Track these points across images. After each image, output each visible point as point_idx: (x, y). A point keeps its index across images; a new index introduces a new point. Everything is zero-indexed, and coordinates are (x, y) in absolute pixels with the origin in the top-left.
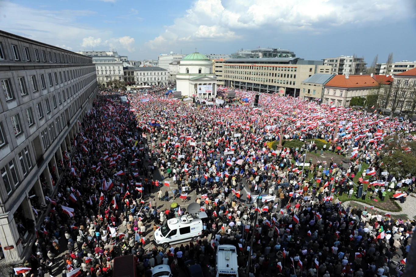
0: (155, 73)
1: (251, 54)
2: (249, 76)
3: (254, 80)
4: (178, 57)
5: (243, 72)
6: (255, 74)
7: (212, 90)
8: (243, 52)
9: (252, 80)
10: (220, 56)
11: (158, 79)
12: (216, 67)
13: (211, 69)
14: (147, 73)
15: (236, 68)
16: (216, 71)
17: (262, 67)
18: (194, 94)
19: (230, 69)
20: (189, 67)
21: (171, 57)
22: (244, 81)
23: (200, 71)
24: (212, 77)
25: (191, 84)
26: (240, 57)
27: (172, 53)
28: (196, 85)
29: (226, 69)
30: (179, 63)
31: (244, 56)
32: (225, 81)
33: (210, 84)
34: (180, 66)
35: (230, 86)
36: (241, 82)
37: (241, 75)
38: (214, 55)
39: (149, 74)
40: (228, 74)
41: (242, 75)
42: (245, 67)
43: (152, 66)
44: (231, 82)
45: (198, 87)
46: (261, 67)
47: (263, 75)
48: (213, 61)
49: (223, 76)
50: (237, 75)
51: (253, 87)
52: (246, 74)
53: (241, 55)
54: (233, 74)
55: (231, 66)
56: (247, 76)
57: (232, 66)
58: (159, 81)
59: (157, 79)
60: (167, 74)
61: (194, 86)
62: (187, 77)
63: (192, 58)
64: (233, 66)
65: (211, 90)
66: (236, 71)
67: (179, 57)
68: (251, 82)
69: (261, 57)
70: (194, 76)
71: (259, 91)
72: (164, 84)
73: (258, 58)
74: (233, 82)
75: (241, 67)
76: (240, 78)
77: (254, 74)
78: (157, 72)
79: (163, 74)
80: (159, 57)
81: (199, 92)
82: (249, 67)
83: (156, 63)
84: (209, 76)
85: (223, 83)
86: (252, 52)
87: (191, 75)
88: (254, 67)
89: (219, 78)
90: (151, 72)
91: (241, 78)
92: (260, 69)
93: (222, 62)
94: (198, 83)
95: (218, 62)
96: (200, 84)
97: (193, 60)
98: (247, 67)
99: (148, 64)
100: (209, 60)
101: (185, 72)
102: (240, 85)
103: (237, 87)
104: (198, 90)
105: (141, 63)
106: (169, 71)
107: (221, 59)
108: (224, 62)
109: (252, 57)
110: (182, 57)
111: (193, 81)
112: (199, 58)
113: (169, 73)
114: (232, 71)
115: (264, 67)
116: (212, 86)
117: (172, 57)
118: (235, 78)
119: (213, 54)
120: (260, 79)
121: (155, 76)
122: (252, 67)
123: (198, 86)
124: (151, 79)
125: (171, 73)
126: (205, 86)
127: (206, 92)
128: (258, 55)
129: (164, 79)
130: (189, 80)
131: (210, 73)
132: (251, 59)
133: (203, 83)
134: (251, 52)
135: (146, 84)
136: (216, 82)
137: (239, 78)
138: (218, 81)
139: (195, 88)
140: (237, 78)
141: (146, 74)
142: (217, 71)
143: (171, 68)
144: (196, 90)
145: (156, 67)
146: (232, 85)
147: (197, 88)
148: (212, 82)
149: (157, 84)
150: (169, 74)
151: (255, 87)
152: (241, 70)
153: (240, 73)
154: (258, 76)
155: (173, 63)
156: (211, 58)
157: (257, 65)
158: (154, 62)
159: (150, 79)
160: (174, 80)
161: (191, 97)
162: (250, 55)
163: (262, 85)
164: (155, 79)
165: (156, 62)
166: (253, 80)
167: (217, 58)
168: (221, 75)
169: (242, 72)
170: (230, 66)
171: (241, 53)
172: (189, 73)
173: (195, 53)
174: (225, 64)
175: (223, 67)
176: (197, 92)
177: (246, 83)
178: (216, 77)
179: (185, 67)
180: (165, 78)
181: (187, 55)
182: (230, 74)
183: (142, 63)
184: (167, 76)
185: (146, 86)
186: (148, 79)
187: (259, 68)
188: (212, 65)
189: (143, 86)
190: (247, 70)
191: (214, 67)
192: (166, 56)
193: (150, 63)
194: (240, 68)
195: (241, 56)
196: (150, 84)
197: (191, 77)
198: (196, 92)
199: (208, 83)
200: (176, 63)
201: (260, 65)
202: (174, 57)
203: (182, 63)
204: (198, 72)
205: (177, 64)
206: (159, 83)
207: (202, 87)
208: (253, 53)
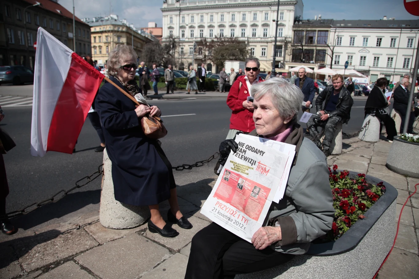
14: (379, 40)
90: (395, 33)
124: (390, 60)
186: (376, 59)
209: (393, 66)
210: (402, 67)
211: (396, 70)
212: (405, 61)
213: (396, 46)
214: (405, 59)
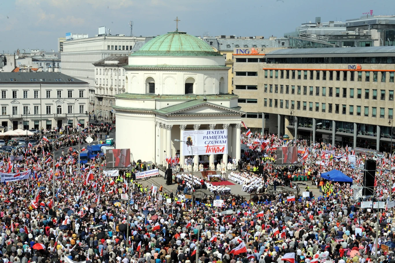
0: (48, 92)
1: (347, 35)
2: (341, 101)
3: (359, 114)
4: (122, 44)
5: (321, 89)
6: (359, 96)
7: (226, 145)
8: (322, 30)
9: (351, 113)
10: (250, 43)
11: (59, 111)
12: (239, 74)
13: (222, 81)
14: (25, 92)
15: (299, 77)
16: (239, 87)
17: (383, 73)
18: (169, 157)
19: (280, 82)
20: (157, 76)
21: (102, 45)
22: (328, 116)
23: (189, 88)
24: (226, 104)
25: (162, 126)
26: (311, 44)
27: (102, 31)
28: (175, 130)
29: (269, 81)
30: (123, 62)
31: (325, 43)
32: (267, 116)
33: (220, 127)
34: (129, 72)
35: (283, 134)
36: (318, 121)
37: (315, 98)
38: (232, 37)
39: (31, 94)
40: (274, 96)
41: (320, 99)
42: (328, 74)
43: (40, 70)
44: (287, 122)
45: (184, 135)
46: (379, 75)
47: (387, 97)
48: (229, 56)
49: (261, 102)
50: (302, 98)
51: (355, 135)
52: (331, 94)
53: (313, 38)
54: (290, 97)
55: (285, 73)
56: (334, 100)
57: (288, 71)
58: (59, 115)
59: (54, 110)
60: (86, 94)
61: (169, 132)
62: (150, 105)
63: (164, 48)
64: (291, 73)
65: (223, 146)
66: (299, 87)
67: (125, 44)
68: (347, 118)
69: (377, 44)
70: (171, 103)
71: (374, 148)
72: (76, 124)
73: (368, 45)
74: (291, 119)
75: (315, 73)
76: (314, 109)
77: (356, 96)
78: (54, 90)
79: (76, 93)
80: (61, 44)
81: (185, 150)
82: (342, 74)
83: (54, 61)
84: (218, 103)
85: (259, 123)
86: (349, 28)
87: (160, 98)
88: (356, 74)
89: (246, 108)
90: (37, 87)
91: (317, 109)
92: (375, 79)
93: (255, 60)
94: (183, 122)
95: (243, 60)
96: (190, 128)
97: (168, 53)
98: (335, 74)
99: (27, 63)
100: (217, 54)
101: (142, 89)
102: (313, 129)
103: (304, 135)
104: (183, 146)
105: (5, 61)
106: (92, 84)
107: (251, 50)
108: (262, 60)
109: (350, 44)
110: (132, 44)
111: (166, 117)
112: (187, 48)
113: (92, 91)
114: (287, 87)
115: (388, 75)
116: (225, 132)
117: (102, 43)
118: (299, 108)
119: (228, 37)
120: (378, 110)
121: (49, 101)
122: (349, 74)
123: (182, 132)
124: (36, 108)
125: (99, 92)
126: (205, 132)
127: (208, 150)
128: (367, 36)
129: (76, 109)
130: (155, 113)
131: (221, 94)
132: (345, 51)
133: (198, 122)
134: (345, 29)
135: (20, 126)
136: (238, 121)
137: (311, 109)
138: (243, 116)
139: (172, 138)
140: (305, 108)
141: (20, 94)
142: (242, 87)
143: (98, 76)
144: (177, 145)
145: (53, 73)
146: (289, 129)
147: (179, 138)
148: (227, 122)
149: (54, 125)
150: (92, 95)
151: (360, 136)
152: (316, 83)
153: (314, 92)
154: (371, 102)
155: (106, 62)
156: (222, 48)
157: (365, 67)
158: (47, 57)
159: (31, 110)
160: (108, 115)
161: (161, 167)
162: (341, 36)
163: (383, 128)
164: (48, 109)
165: (53, 57)
166: (355, 113)
167: (242, 48)
168: (253, 97)
169: (318, 88)
170: (282, 71)
171: (313, 33)
172: (157, 92)
173: (175, 33)
174: (264, 65)
175: (261, 75)
176: (178, 152)
177: (334, 124)
178: (240, 104)
179: (143, 76)
180: (81, 107)
181: (148, 39)
182: (282, 97)
183: (10, 60)
184: (86, 103)
185: (20, 131)
186: (26, 108)
187: (371, 75)
188: (225, 68)
189: (11, 132)
190: (335, 84)
191: (230, 75)
192: (85, 41)
193: (34, 60)
194: (312, 78)
195: (315, 40)
196: (31, 125)
197: (161, 105)
198: (174, 152)
199: (213, 122)
200: (116, 62)
201: (374, 67)
202: (110, 43)
203: (133, 61)
204: (182, 91)
205: (118, 66)
206: (60, 123)
207: (196, 136)
208: (351, 32)
209: (39, 113)
210: (46, 114)
211: (42, 116)
212: (47, 109)
213: (39, 97)
214: (47, 107)
